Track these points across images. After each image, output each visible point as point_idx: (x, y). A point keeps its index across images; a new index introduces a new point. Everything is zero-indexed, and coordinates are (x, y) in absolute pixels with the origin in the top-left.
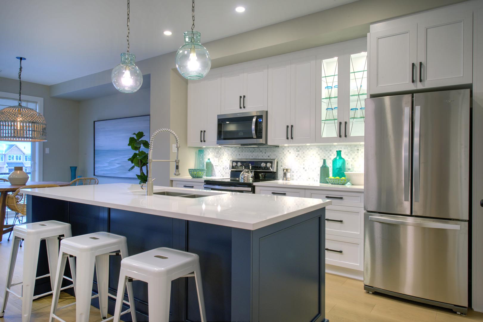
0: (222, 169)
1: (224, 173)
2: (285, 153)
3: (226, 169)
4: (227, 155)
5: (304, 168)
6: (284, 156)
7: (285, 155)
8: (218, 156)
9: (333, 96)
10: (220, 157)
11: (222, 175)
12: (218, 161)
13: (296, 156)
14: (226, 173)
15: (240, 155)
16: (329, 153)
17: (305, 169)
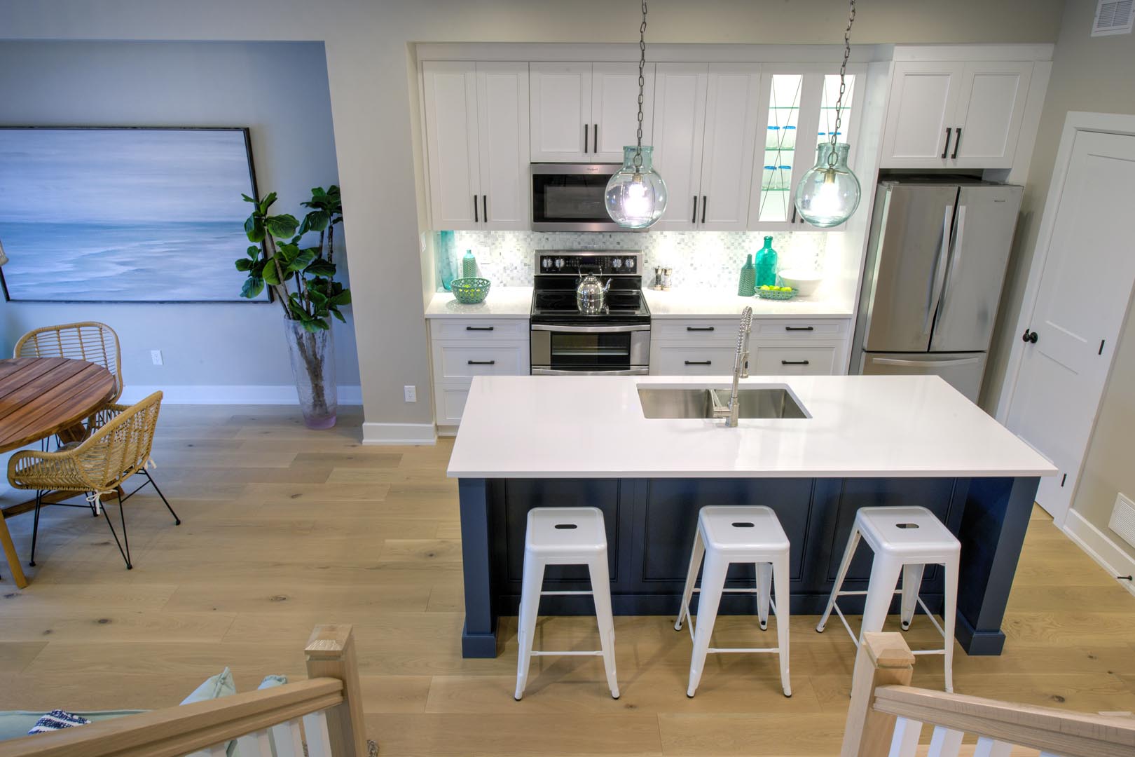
0: (502, 271)
1: (509, 279)
2: (654, 237)
3: (511, 271)
4: (515, 240)
5: (692, 265)
6: (651, 243)
7: (655, 240)
8: (490, 241)
9: (786, 145)
10: (494, 244)
11: (502, 282)
12: (491, 254)
13: (676, 243)
14: (512, 279)
15: (547, 239)
16: (740, 237)
17: (694, 266)
